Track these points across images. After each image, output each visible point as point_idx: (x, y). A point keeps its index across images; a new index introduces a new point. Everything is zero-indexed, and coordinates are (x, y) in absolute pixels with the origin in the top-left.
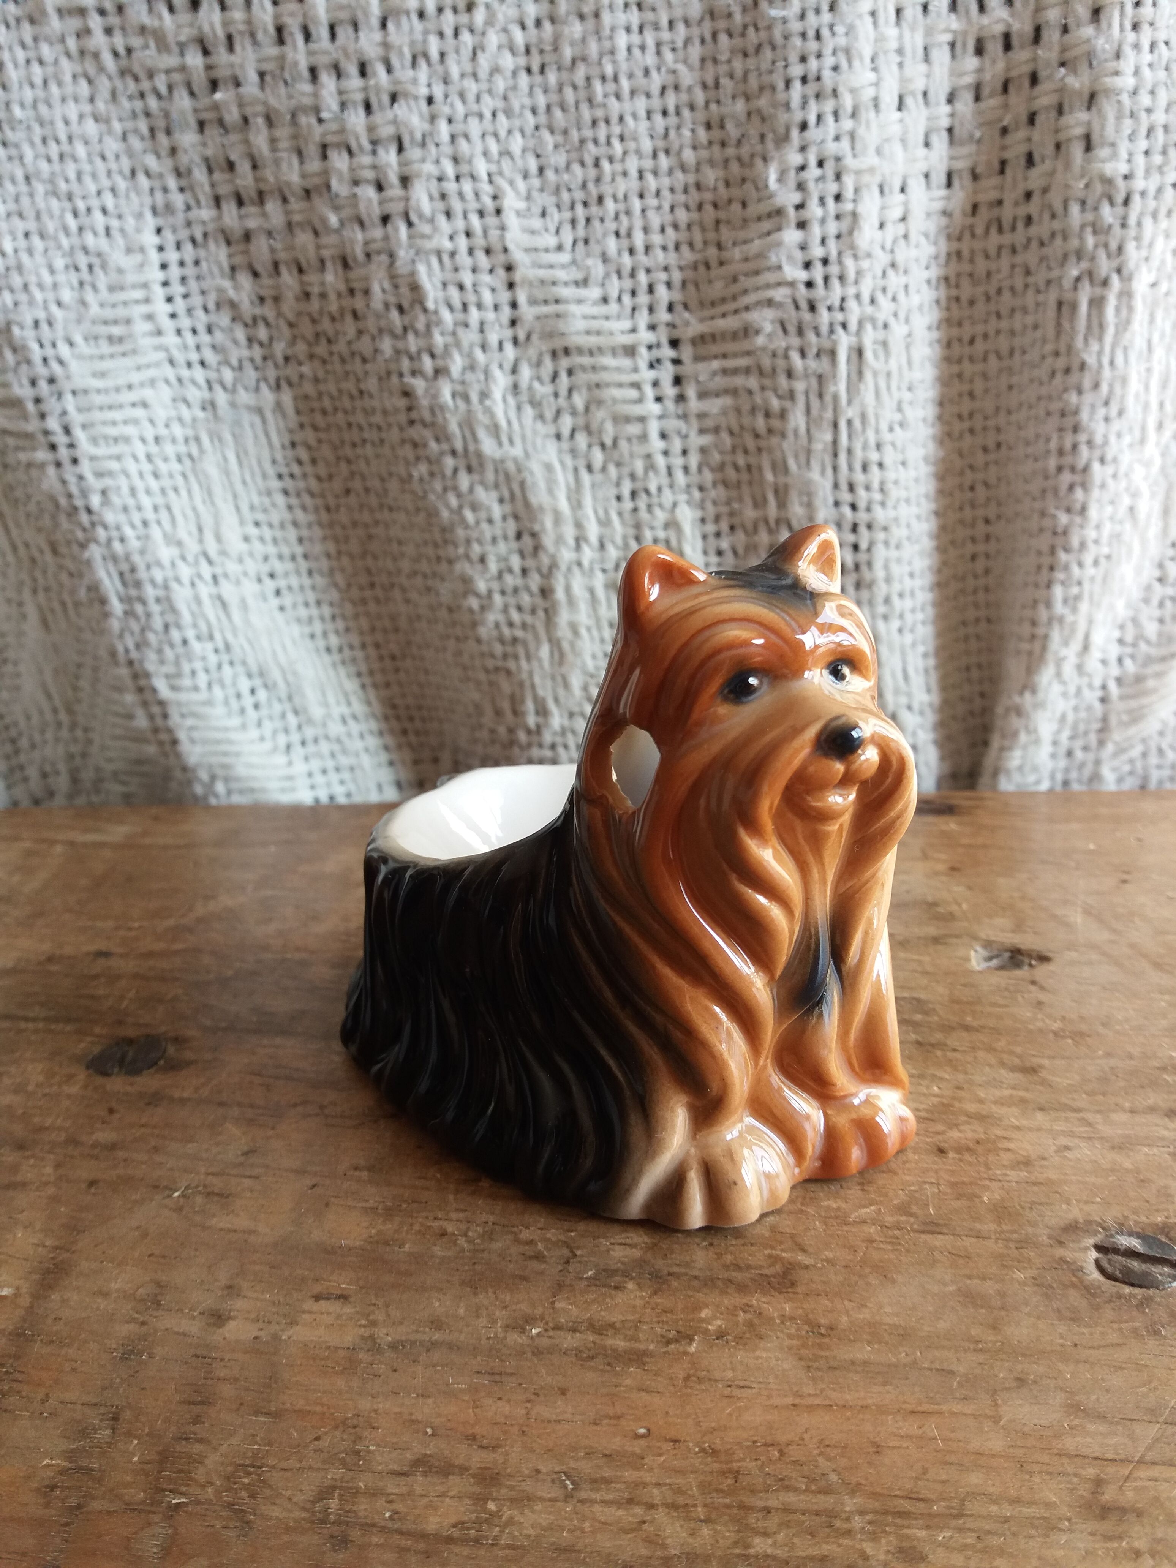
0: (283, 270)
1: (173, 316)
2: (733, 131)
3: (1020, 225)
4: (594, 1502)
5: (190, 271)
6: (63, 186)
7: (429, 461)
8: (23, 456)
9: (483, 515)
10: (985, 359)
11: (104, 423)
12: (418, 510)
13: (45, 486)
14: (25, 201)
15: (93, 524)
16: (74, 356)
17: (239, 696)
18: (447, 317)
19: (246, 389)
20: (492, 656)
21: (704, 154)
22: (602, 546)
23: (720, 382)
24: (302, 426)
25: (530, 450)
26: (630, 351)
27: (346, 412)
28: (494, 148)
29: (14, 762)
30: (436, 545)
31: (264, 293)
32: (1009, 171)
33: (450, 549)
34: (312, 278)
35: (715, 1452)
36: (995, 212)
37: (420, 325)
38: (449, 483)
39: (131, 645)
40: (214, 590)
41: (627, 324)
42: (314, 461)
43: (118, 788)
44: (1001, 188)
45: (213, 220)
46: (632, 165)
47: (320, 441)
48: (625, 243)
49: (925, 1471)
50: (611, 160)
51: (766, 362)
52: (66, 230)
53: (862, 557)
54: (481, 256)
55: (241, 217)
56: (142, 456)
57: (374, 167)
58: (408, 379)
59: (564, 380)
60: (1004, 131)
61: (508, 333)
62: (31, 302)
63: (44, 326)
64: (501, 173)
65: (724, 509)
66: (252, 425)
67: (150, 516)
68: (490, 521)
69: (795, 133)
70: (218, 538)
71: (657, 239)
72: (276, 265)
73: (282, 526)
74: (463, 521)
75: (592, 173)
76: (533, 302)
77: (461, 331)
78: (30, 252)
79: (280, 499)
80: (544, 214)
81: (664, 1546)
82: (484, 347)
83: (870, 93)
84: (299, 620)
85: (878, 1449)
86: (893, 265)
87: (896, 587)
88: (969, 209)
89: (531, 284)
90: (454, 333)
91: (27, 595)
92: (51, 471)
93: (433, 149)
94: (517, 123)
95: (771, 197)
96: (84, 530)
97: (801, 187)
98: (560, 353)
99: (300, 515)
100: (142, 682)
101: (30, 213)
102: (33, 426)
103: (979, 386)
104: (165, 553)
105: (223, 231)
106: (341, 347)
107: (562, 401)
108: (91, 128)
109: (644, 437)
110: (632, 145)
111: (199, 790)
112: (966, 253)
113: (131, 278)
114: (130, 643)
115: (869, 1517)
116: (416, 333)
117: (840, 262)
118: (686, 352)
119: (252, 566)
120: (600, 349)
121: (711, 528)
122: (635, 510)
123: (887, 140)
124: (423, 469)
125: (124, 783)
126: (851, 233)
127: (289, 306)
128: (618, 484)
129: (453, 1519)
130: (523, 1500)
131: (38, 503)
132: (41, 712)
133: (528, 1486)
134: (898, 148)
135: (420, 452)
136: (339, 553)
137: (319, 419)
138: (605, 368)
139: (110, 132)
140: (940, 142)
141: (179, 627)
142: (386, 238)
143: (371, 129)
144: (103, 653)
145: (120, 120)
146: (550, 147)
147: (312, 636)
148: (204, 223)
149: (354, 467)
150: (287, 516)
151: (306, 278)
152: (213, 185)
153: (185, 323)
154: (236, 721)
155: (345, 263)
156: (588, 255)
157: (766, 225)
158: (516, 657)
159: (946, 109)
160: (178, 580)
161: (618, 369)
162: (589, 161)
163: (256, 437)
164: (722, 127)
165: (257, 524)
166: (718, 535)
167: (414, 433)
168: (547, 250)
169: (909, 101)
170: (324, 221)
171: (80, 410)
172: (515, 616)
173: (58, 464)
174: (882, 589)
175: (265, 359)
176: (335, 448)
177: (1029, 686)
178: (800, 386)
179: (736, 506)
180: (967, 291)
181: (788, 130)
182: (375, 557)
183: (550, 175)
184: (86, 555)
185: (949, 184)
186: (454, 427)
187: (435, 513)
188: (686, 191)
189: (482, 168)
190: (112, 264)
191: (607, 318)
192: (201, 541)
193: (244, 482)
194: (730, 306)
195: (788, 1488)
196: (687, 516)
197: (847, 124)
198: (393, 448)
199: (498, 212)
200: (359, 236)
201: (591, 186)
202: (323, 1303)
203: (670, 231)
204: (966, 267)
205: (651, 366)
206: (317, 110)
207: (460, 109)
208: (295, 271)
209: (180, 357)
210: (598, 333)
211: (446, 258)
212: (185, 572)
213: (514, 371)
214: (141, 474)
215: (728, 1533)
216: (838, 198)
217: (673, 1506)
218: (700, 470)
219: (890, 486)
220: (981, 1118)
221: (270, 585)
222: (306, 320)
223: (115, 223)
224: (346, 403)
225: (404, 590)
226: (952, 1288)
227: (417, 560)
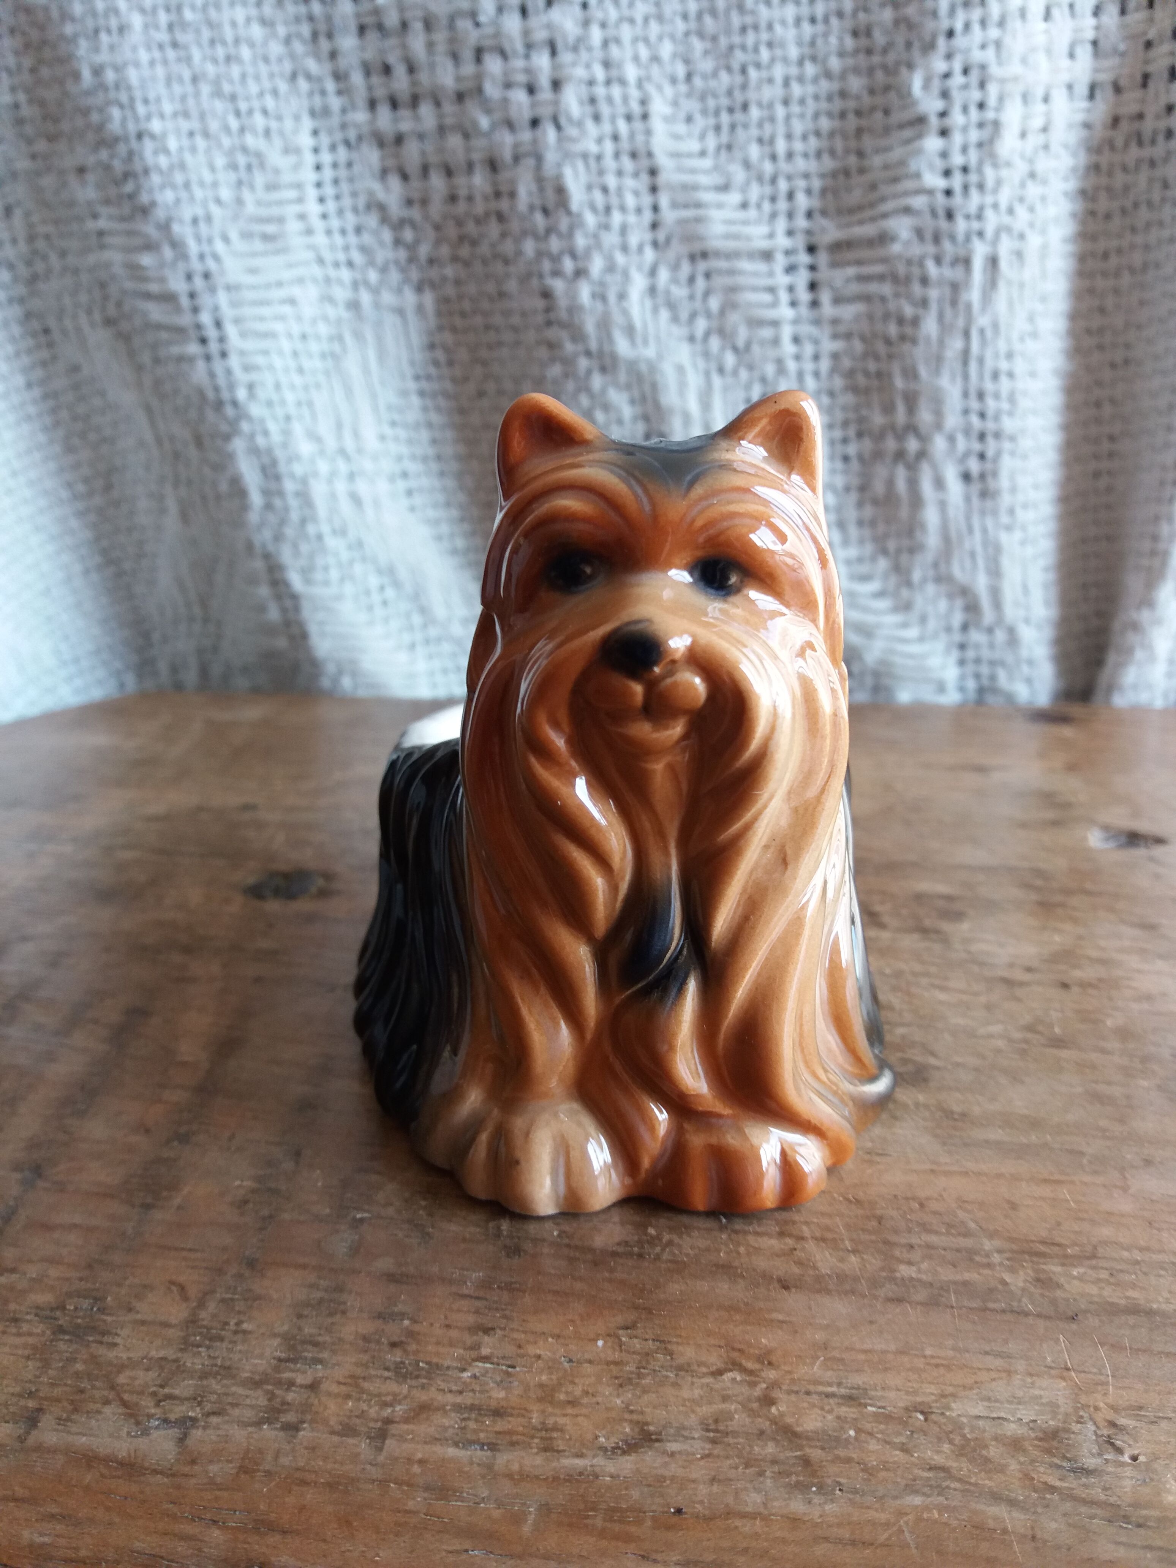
0: (432, 173)
2: (879, 38)
3: (1161, 138)
5: (343, 173)
6: (227, 88)
7: (564, 362)
8: (175, 350)
9: (613, 416)
10: (1118, 274)
11: (254, 318)
13: (194, 379)
14: (191, 102)
15: (238, 417)
16: (229, 252)
17: (368, 592)
19: (390, 290)
21: (850, 61)
23: (855, 288)
24: (441, 328)
25: (663, 351)
26: (767, 256)
27: (484, 314)
28: (644, 53)
31: (412, 195)
32: (1151, 85)
34: (461, 181)
35: (858, 1202)
36: (1136, 125)
37: (563, 227)
38: (582, 384)
39: (268, 537)
40: (349, 487)
41: (764, 229)
42: (450, 364)
44: (1143, 101)
45: (367, 123)
46: (779, 71)
47: (457, 343)
48: (767, 149)
49: (1059, 1224)
50: (758, 66)
51: (901, 269)
53: (989, 466)
54: (626, 159)
55: (396, 121)
56: (288, 352)
57: (527, 71)
58: (548, 280)
59: (701, 283)
60: (1149, 45)
61: (648, 236)
63: (202, 223)
64: (649, 78)
65: (852, 415)
66: (394, 327)
67: (293, 411)
68: (619, 422)
70: (356, 435)
71: (798, 146)
72: (425, 168)
73: (416, 427)
75: (738, 79)
76: (674, 205)
77: (602, 234)
78: (193, 150)
79: (416, 401)
80: (688, 120)
81: (815, 1268)
82: (623, 249)
84: (427, 521)
85: (1014, 1206)
87: (1020, 498)
88: (1110, 121)
89: (673, 188)
91: (168, 489)
92: (201, 364)
93: (585, 54)
94: (668, 28)
95: (914, 103)
96: (229, 423)
97: (945, 94)
98: (698, 257)
99: (434, 417)
100: (278, 576)
101: (194, 113)
102: (185, 320)
103: (1110, 302)
105: (376, 134)
106: (484, 249)
107: (698, 304)
108: (257, 31)
109: (776, 342)
110: (778, 52)
111: (326, 683)
113: (286, 178)
115: (1007, 1255)
117: (980, 171)
118: (823, 258)
119: (388, 465)
120: (737, 253)
121: (838, 434)
123: (1033, 50)
124: (557, 369)
126: (991, 141)
127: (436, 208)
128: (748, 388)
129: (617, 1239)
131: (186, 397)
132: (175, 607)
134: (1042, 58)
135: (556, 353)
137: (458, 322)
138: (740, 273)
139: (274, 35)
140: (1085, 54)
141: (314, 521)
142: (535, 142)
143: (526, 33)
144: (240, 546)
145: (286, 23)
146: (699, 53)
147: (440, 538)
148: (358, 125)
149: (489, 369)
150: (421, 417)
151: (454, 181)
152: (370, 88)
154: (364, 617)
155: (493, 165)
156: (731, 161)
157: (907, 133)
159: (1091, 22)
160: (315, 474)
161: (755, 274)
162: (736, 66)
163: (396, 337)
164: (868, 33)
165: (392, 424)
166: (845, 441)
167: (552, 333)
168: (690, 155)
169: (1056, 12)
170: (475, 124)
171: (232, 305)
173: (208, 358)
174: (1005, 499)
175: (409, 261)
177: (1147, 603)
178: (934, 294)
179: (865, 412)
180: (1103, 204)
181: (934, 37)
183: (698, 82)
184: (230, 447)
185: (1092, 96)
186: (590, 328)
188: (829, 99)
189: (631, 72)
190: (269, 164)
191: (746, 223)
192: (339, 437)
193: (383, 382)
194: (867, 213)
195: (929, 1231)
197: (994, 33)
198: (528, 350)
199: (645, 117)
200: (509, 139)
201: (737, 92)
203: (812, 139)
204: (1104, 181)
205: (787, 271)
206: (473, 15)
207: (613, 14)
208: (443, 174)
209: (328, 256)
210: (736, 237)
211: (592, 163)
213: (653, 273)
214: (286, 370)
215: (874, 1263)
216: (981, 106)
217: (823, 1240)
218: (830, 376)
219: (1018, 396)
220: (1104, 962)
221: (403, 484)
222: (452, 223)
223: (274, 125)
224: (485, 305)
226: (1079, 1090)
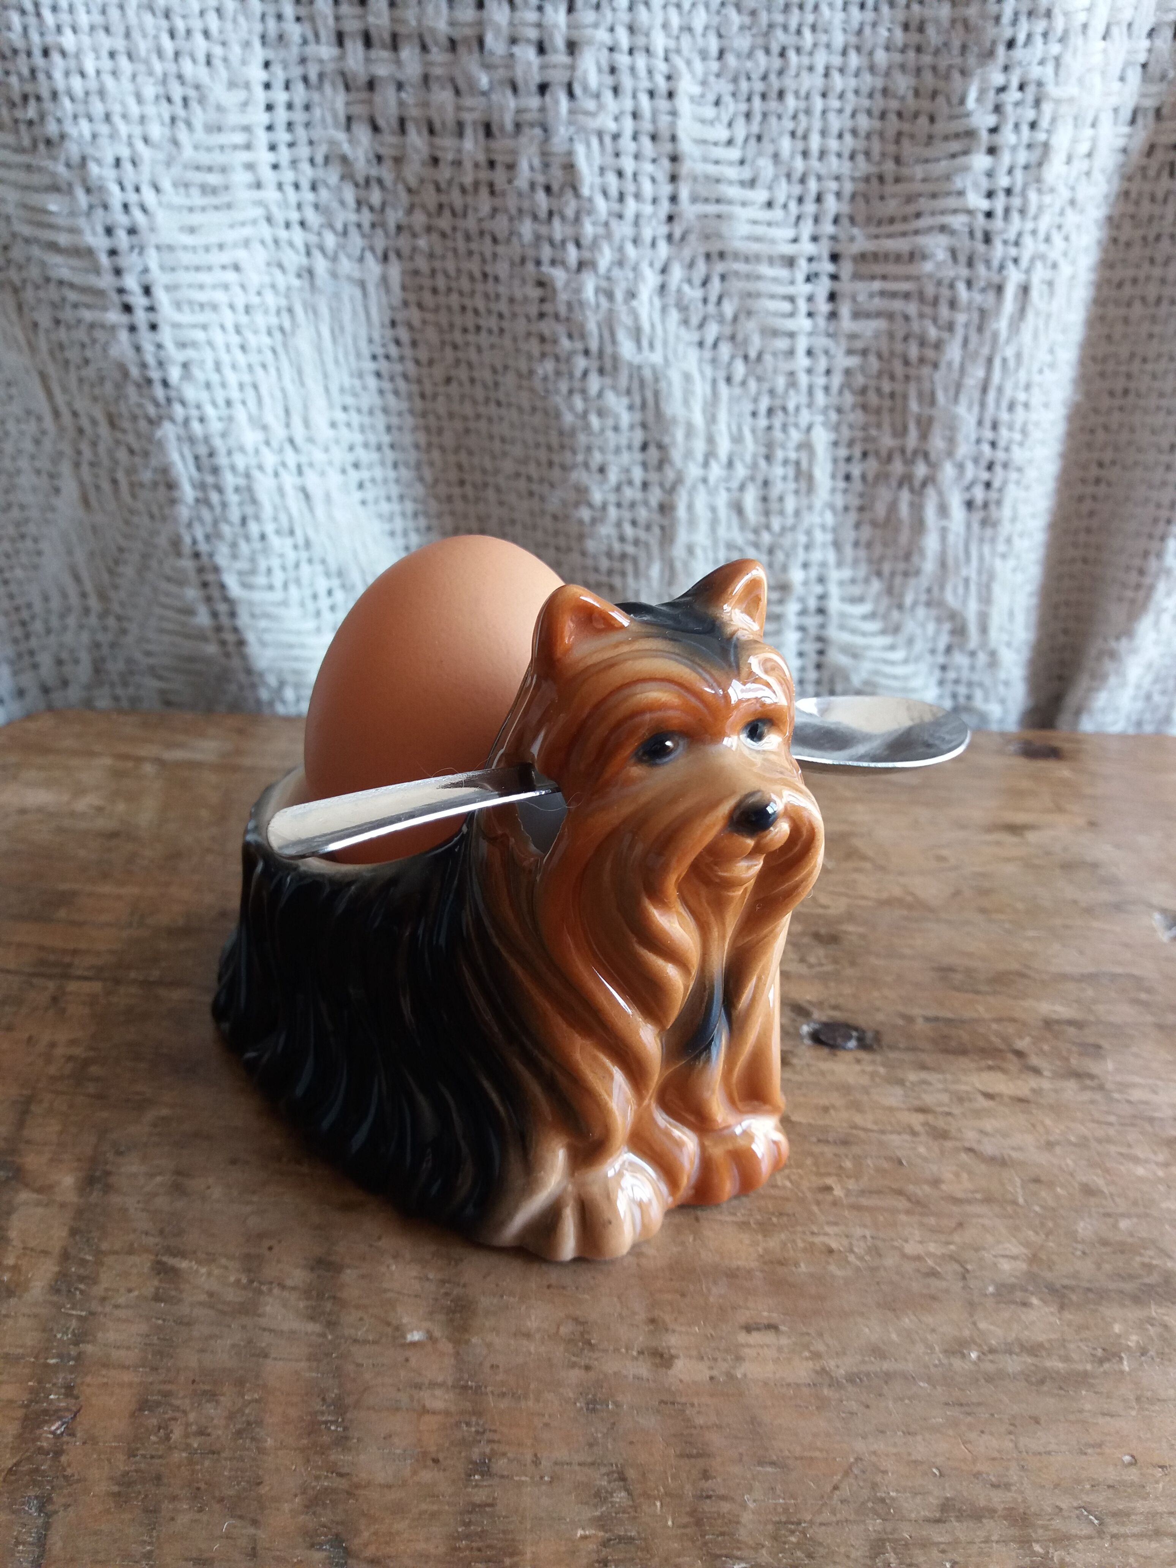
0: (411, 129)
1: (275, 167)
4: (1125, 1536)
7: (557, 358)
9: (610, 422)
10: (1129, 305)
11: (190, 286)
12: (534, 409)
13: (114, 352)
15: (169, 400)
16: (160, 204)
17: (315, 597)
18: (601, 204)
19: (349, 257)
20: (596, 570)
22: (730, 464)
24: (406, 304)
25: (671, 356)
26: (790, 262)
27: (461, 293)
29: (23, 647)
30: (549, 448)
31: (383, 151)
33: (568, 457)
37: (570, 212)
38: (577, 385)
39: (200, 536)
40: (298, 481)
42: (414, 344)
43: (154, 684)
45: (333, 60)
47: (424, 322)
50: (798, 50)
52: (160, 53)
54: (646, 142)
56: (230, 326)
57: (539, 25)
58: (546, 269)
62: (113, 136)
63: (127, 166)
65: (859, 434)
66: (352, 299)
67: (235, 395)
68: (616, 429)
69: (1001, 50)
70: (307, 423)
72: (402, 122)
73: (371, 412)
74: (587, 427)
77: (614, 223)
80: (717, 103)
82: (635, 241)
83: (1082, 17)
84: (380, 516)
86: (1072, 202)
89: (695, 179)
90: (606, 224)
91: (66, 468)
92: (123, 336)
93: (609, 14)
96: (157, 404)
98: (715, 257)
99: (391, 400)
100: (210, 577)
102: (106, 281)
104: (250, 437)
105: (343, 74)
111: (264, 695)
112: (1133, 195)
113: (234, 118)
114: (199, 534)
116: (563, 218)
119: (339, 455)
120: (757, 258)
122: (769, 428)
124: (549, 366)
125: (160, 678)
128: (756, 400)
130: (1062, 1540)
131: (99, 370)
132: (65, 596)
133: (1057, 1523)
134: (1097, 79)
135: (548, 348)
136: (429, 445)
141: (257, 518)
144: (162, 541)
146: (735, 28)
147: (392, 534)
148: (321, 61)
149: (460, 354)
150: (378, 401)
151: (438, 141)
153: (288, 176)
154: (311, 624)
156: (760, 154)
158: (623, 574)
160: (261, 467)
163: (354, 312)
165: (345, 409)
166: (849, 459)
168: (716, 144)
171: (162, 268)
172: (629, 531)
173: (132, 329)
174: (1006, 528)
175: (373, 226)
176: (441, 331)
177: (1127, 632)
179: (873, 432)
182: (470, 453)
184: (159, 434)
186: (592, 326)
187: (558, 415)
188: (871, 96)
190: (211, 100)
192: (288, 425)
193: (336, 361)
194: (898, 227)
196: (821, 438)
198: (515, 339)
200: (511, 103)
201: (773, 77)
202: (755, 1334)
203: (848, 138)
205: (808, 279)
208: (425, 132)
212: (270, 459)
213: (664, 271)
214: (228, 349)
218: (840, 392)
219: (1031, 427)
221: (354, 476)
222: (431, 189)
225: (498, 490)
227: (525, 461)
